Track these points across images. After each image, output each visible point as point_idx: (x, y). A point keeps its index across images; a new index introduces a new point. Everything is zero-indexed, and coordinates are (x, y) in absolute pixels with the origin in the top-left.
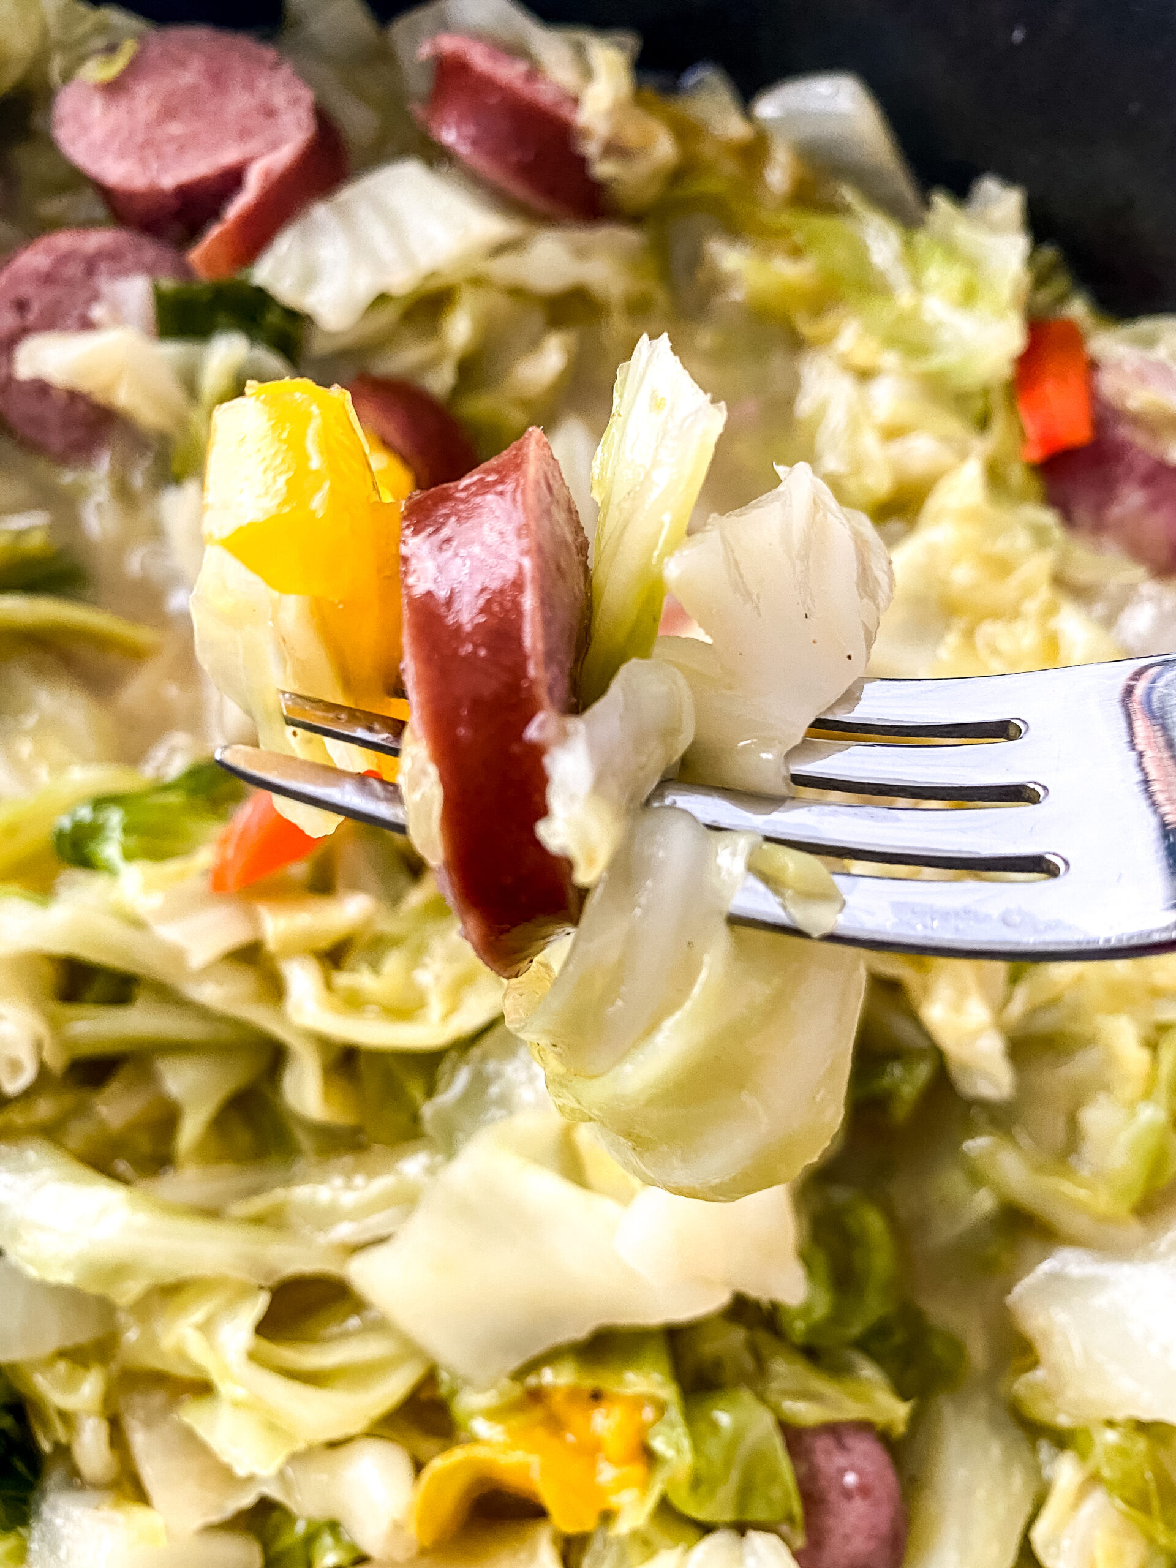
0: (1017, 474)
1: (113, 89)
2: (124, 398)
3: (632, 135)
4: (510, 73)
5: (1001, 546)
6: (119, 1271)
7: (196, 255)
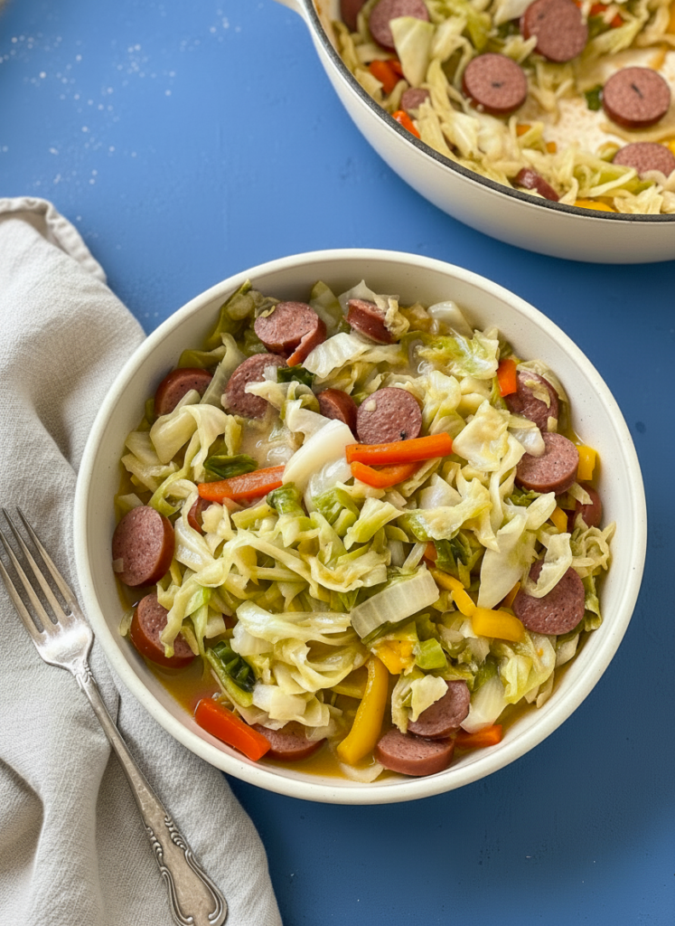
0: (499, 402)
1: (269, 318)
2: (270, 398)
3: (398, 321)
4: (368, 309)
5: (494, 422)
6: (273, 635)
7: (287, 361)
